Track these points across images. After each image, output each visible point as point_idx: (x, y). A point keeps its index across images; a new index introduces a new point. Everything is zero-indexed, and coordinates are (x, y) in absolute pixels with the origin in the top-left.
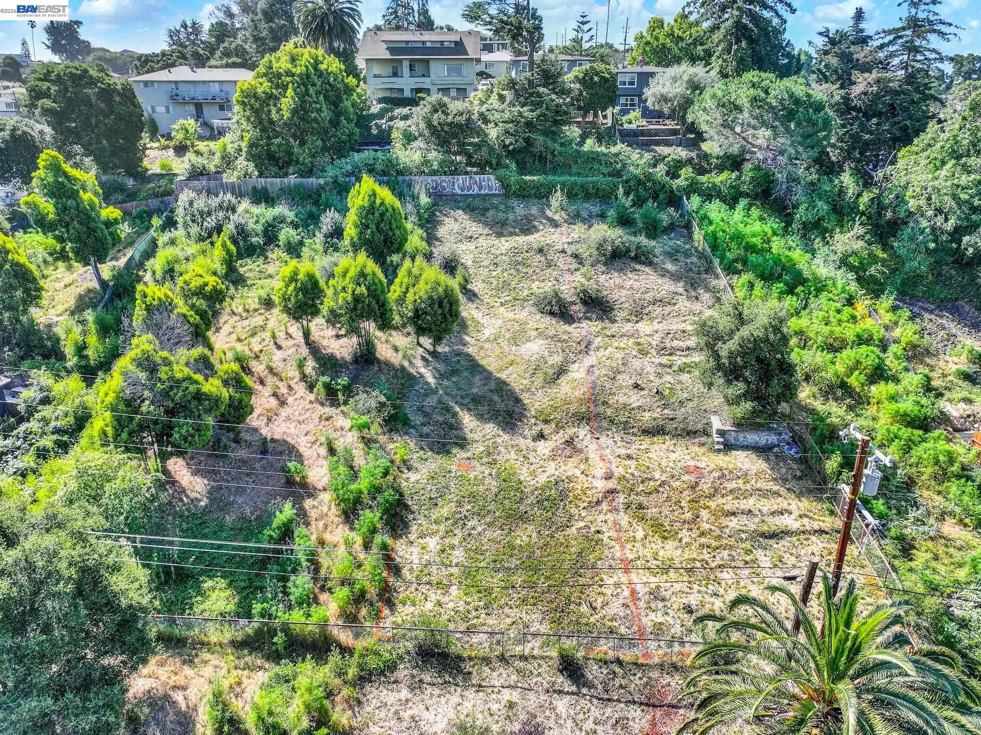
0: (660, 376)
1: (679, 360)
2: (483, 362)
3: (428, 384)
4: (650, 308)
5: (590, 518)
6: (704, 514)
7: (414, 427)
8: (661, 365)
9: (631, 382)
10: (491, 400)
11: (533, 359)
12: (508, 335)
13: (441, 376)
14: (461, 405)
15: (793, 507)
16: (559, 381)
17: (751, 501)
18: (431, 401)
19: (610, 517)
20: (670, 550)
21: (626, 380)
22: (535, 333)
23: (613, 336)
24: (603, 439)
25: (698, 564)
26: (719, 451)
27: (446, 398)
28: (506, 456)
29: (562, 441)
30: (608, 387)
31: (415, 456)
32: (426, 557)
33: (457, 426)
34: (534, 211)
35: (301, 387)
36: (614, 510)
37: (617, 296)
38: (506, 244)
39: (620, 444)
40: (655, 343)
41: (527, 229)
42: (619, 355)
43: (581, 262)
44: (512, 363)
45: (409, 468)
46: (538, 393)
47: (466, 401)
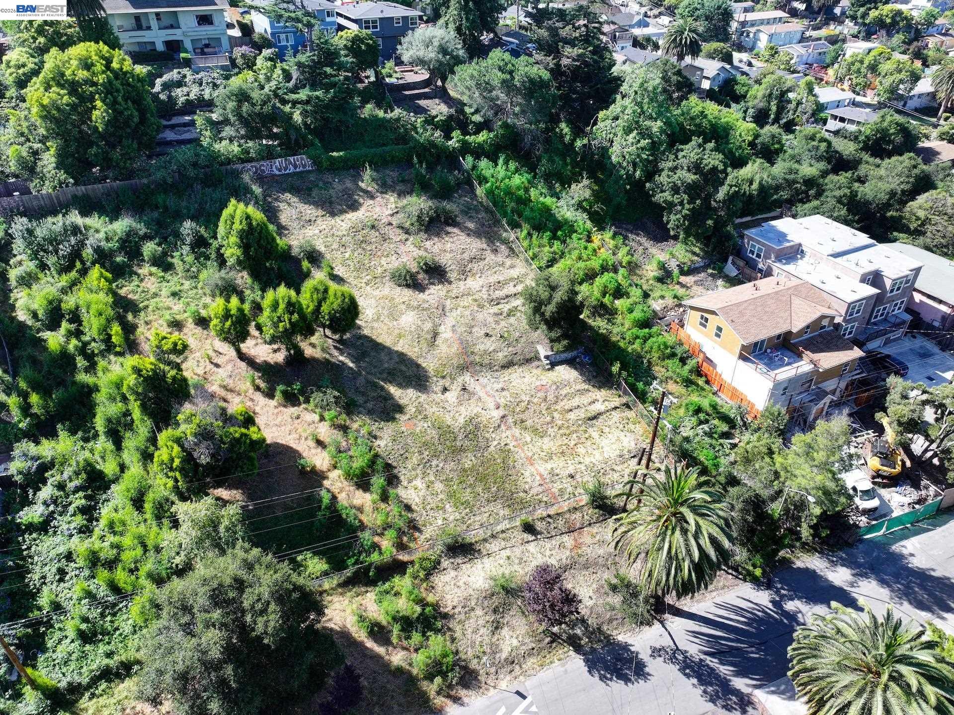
0: (497, 323)
1: (505, 308)
2: (380, 340)
3: (351, 368)
4: (470, 266)
5: (499, 437)
6: (556, 415)
8: (496, 314)
9: (483, 332)
10: (401, 371)
11: (412, 329)
12: (386, 312)
13: (356, 360)
14: (384, 380)
15: (598, 397)
16: (437, 343)
17: (577, 399)
18: (361, 381)
19: (508, 433)
20: (547, 444)
21: (479, 332)
22: (403, 307)
23: (457, 297)
25: (564, 447)
26: (549, 370)
27: (369, 377)
28: (431, 410)
29: (459, 389)
30: (470, 340)
31: (374, 428)
32: (421, 494)
33: (389, 397)
34: (349, 184)
35: (258, 396)
36: (509, 428)
37: (445, 260)
38: (342, 224)
39: (493, 380)
40: (485, 297)
41: (352, 205)
42: (467, 313)
43: (407, 232)
44: (400, 336)
45: (375, 437)
46: (429, 356)
47: (385, 375)
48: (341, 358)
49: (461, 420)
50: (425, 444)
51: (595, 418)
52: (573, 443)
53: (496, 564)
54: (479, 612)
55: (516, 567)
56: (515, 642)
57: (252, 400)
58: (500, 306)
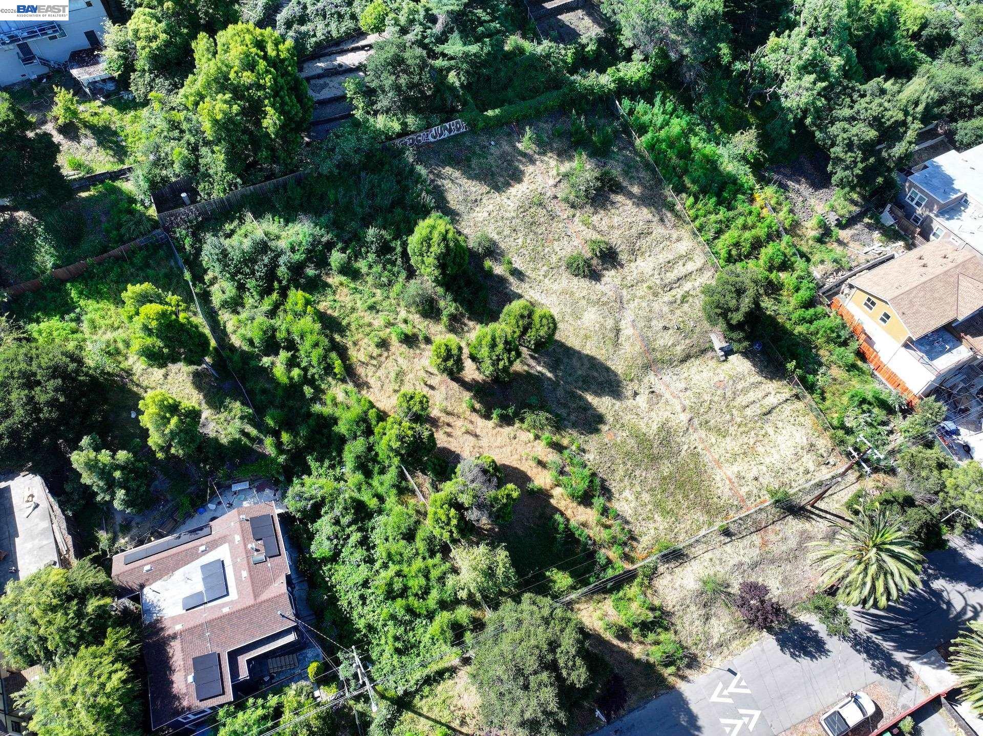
0: (673, 312)
1: (678, 293)
2: (569, 344)
3: (549, 379)
4: (638, 243)
5: (688, 441)
6: (735, 412)
7: (565, 419)
8: (670, 303)
10: (594, 377)
11: (597, 329)
14: (580, 389)
18: (560, 393)
19: (696, 436)
20: (730, 444)
23: (632, 286)
24: (664, 377)
25: (745, 447)
26: (724, 361)
28: (627, 418)
29: (647, 392)
30: (650, 335)
31: (581, 441)
32: (632, 505)
33: (588, 407)
34: (507, 148)
35: (475, 417)
36: (695, 430)
37: (616, 239)
38: (509, 202)
39: (675, 377)
40: (658, 282)
41: (514, 174)
42: (644, 304)
43: (573, 206)
44: (586, 337)
45: (584, 451)
46: (615, 357)
47: (580, 384)
48: (539, 368)
49: (655, 427)
50: (627, 454)
51: (770, 412)
52: (752, 442)
53: (702, 567)
54: (693, 608)
55: (718, 568)
56: (722, 630)
57: (471, 422)
58: (673, 292)
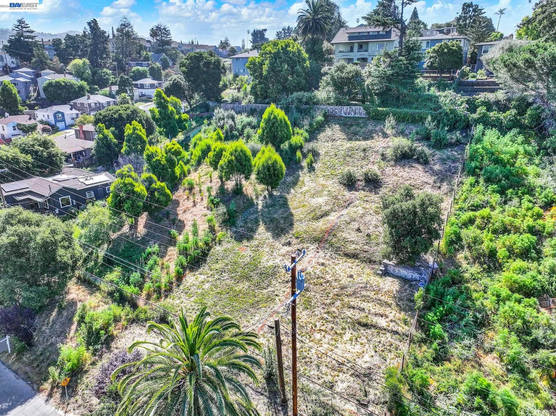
2: (290, 203)
5: (279, 288)
6: (338, 303)
7: (236, 227)
9: (357, 227)
10: (279, 222)
11: (315, 206)
14: (264, 221)
15: (392, 315)
16: (320, 219)
17: (370, 304)
21: (355, 225)
22: (326, 193)
24: (320, 253)
27: (260, 217)
28: (264, 249)
29: (297, 249)
31: (226, 239)
33: (254, 231)
34: (378, 128)
35: (206, 201)
37: (389, 180)
38: (349, 145)
39: (326, 257)
41: (367, 138)
43: (383, 159)
44: (303, 206)
45: (220, 244)
46: (304, 223)
47: (268, 220)
48: (260, 202)
50: (235, 262)
51: (366, 326)
